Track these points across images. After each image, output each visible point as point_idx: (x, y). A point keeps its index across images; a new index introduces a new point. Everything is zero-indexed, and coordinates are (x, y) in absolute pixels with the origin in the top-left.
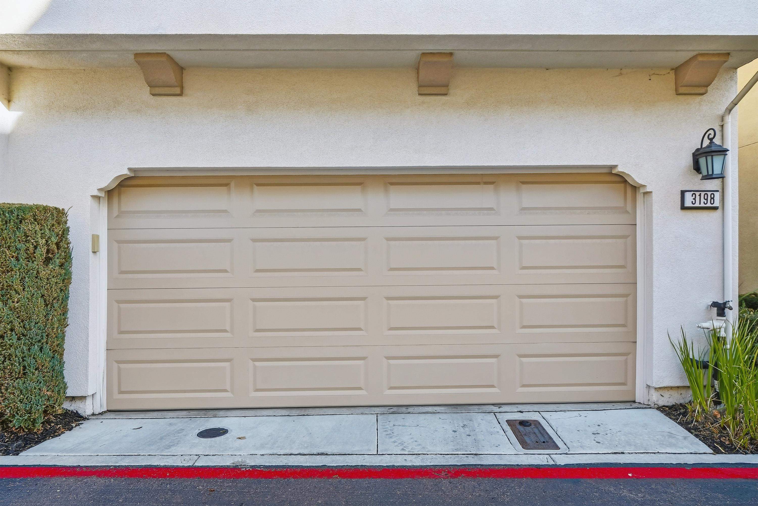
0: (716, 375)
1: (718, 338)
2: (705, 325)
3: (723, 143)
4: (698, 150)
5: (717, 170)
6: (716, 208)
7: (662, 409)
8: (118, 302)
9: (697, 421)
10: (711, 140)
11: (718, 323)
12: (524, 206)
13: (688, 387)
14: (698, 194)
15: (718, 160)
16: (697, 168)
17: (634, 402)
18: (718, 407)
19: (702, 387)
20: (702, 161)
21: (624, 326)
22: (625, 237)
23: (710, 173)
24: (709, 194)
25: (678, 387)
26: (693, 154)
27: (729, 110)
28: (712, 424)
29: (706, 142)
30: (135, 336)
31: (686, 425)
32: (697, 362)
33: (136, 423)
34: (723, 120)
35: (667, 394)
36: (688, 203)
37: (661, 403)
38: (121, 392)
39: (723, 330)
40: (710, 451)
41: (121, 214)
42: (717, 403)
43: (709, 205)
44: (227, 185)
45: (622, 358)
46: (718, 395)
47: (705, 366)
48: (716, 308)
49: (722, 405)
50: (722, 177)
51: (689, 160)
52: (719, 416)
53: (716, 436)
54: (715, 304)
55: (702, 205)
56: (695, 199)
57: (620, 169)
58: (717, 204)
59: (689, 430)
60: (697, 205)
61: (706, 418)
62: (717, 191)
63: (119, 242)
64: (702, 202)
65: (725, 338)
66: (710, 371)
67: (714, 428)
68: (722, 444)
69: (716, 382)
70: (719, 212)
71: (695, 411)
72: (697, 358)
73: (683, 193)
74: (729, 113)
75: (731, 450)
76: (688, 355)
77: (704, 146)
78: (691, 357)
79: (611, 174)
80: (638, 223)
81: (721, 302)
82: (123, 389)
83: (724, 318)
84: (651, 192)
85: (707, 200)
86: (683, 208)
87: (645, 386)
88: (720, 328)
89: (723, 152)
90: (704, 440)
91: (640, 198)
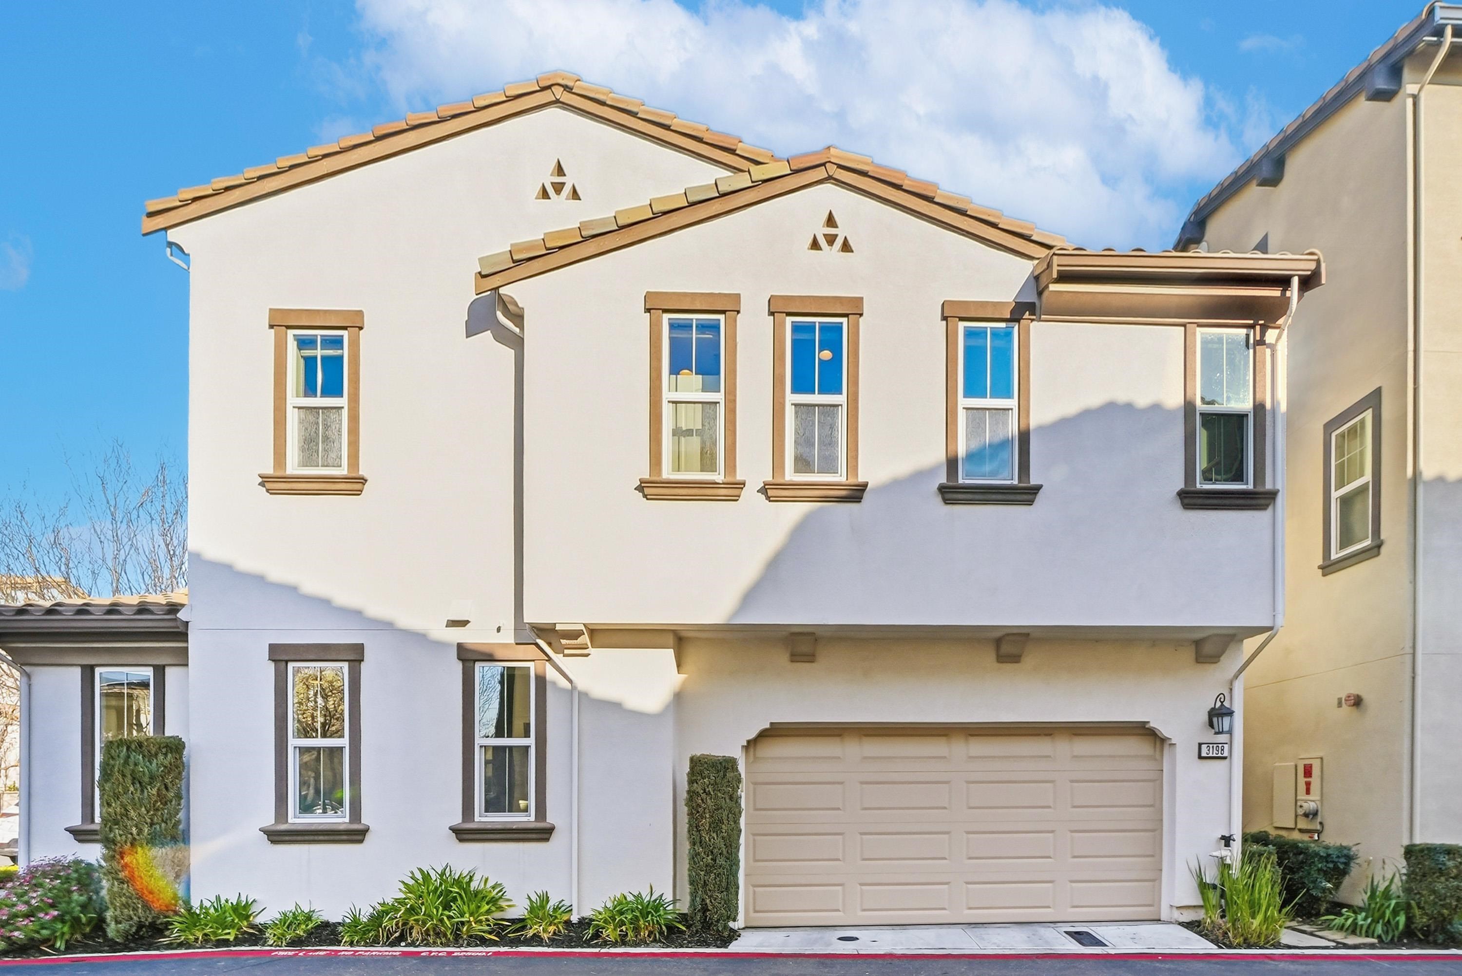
0: (1223, 895)
1: (1225, 865)
2: (1215, 854)
3: (1231, 706)
4: (1212, 708)
5: (1226, 728)
6: (1225, 758)
7: (1181, 924)
8: (754, 835)
9: (1207, 930)
10: (1222, 702)
11: (1225, 852)
12: (1075, 754)
13: (1201, 907)
14: (1211, 746)
15: (1226, 720)
16: (1211, 725)
17: (1160, 920)
18: (1224, 919)
19: (1212, 906)
20: (1215, 720)
21: (1153, 856)
22: (1154, 781)
23: (1221, 730)
24: (1220, 745)
25: (1194, 907)
26: (1209, 712)
27: (1236, 677)
28: (1218, 930)
29: (1218, 704)
30: (766, 863)
31: (1199, 933)
32: (1208, 884)
33: (786, 934)
34: (1231, 684)
35: (1185, 912)
36: (1204, 754)
37: (1181, 920)
38: (756, 911)
39: (1228, 859)
40: (1216, 947)
41: (756, 758)
42: (1223, 917)
43: (1220, 755)
44: (839, 735)
45: (1151, 883)
46: (1223, 911)
47: (1214, 887)
48: (1224, 841)
49: (1226, 918)
50: (1230, 732)
51: (1206, 718)
52: (1223, 925)
53: (1221, 938)
54: (1223, 838)
55: (1214, 755)
56: (1209, 750)
57: (1152, 725)
58: (1226, 754)
59: (1201, 936)
60: (1211, 755)
61: (1214, 927)
62: (1227, 743)
63: (755, 784)
64: (1214, 753)
65: (1230, 865)
66: (1218, 891)
67: (1219, 933)
68: (1224, 944)
69: (1223, 901)
70: (1228, 760)
71: (1206, 923)
72: (1208, 882)
73: (1200, 745)
74: (1237, 679)
75: (1230, 947)
76: (1202, 879)
77: (1217, 707)
78: (1204, 881)
79: (1144, 727)
80: (1164, 770)
81: (1227, 835)
82: (757, 908)
83: (1230, 848)
84: (1175, 744)
85: (1218, 751)
86: (1200, 757)
87: (1169, 906)
88: (1226, 857)
89: (1230, 713)
90: (1212, 941)
91: (1166, 747)
